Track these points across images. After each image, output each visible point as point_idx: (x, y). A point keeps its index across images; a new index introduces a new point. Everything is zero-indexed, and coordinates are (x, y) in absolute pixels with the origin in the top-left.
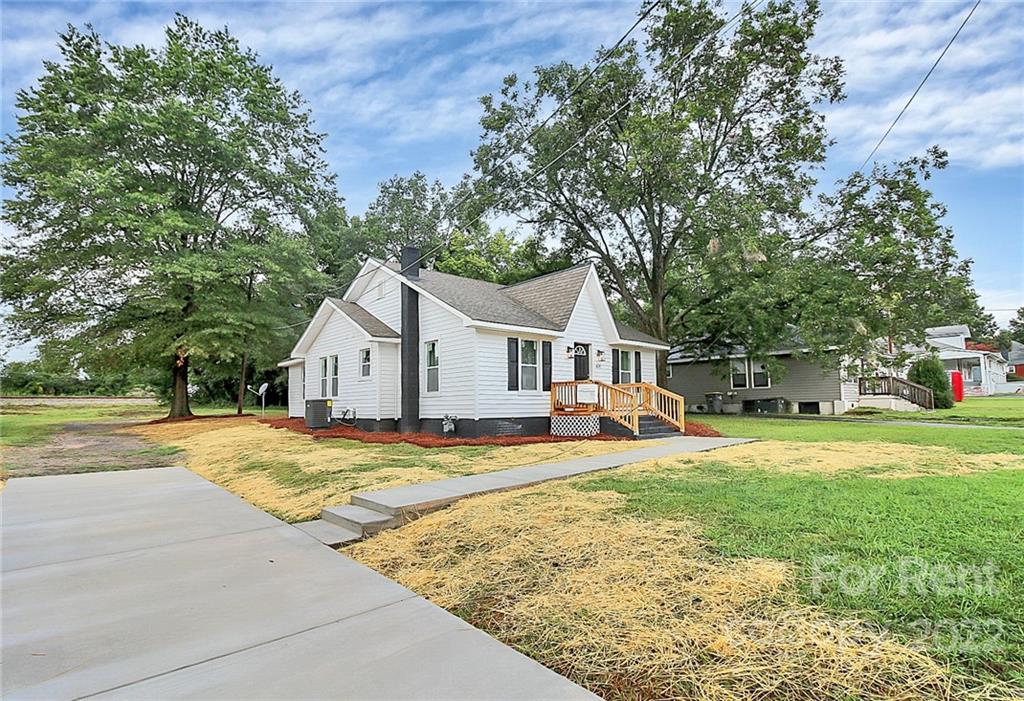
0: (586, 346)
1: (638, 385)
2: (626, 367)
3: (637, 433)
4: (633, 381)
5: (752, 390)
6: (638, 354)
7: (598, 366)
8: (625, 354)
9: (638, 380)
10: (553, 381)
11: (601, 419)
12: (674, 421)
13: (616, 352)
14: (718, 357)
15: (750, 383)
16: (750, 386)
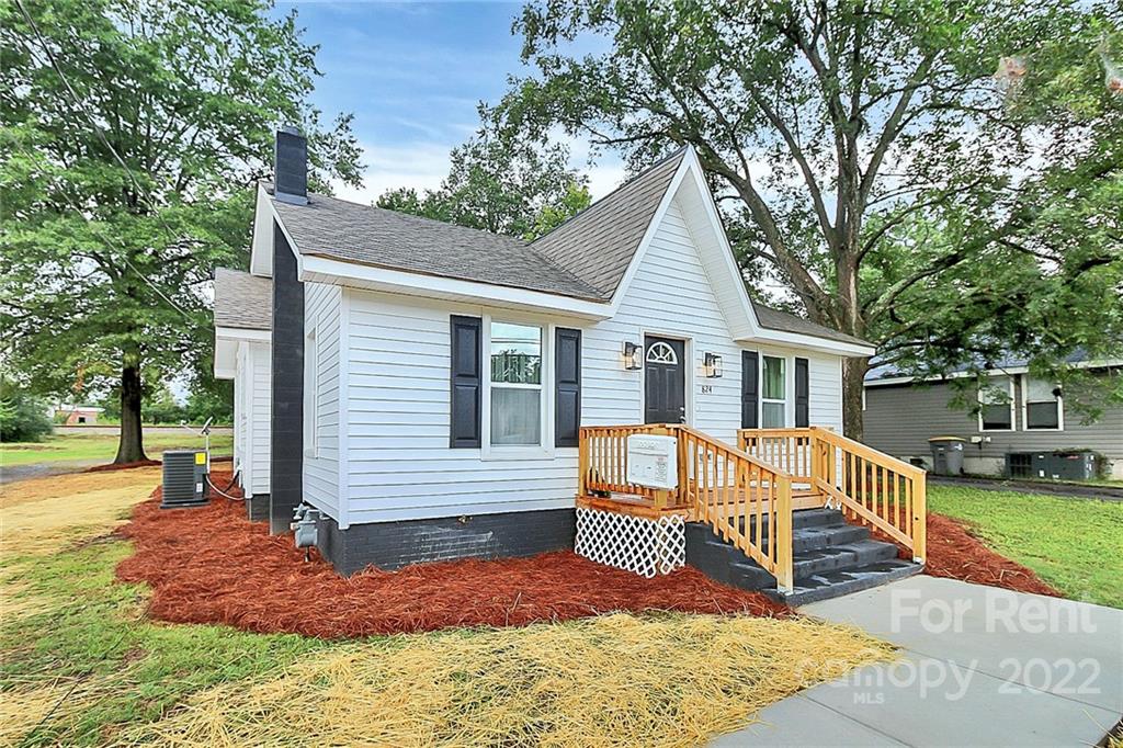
0: (679, 344)
1: (803, 432)
2: (774, 390)
3: (786, 586)
4: (790, 421)
5: (1022, 436)
6: (802, 365)
7: (706, 389)
8: (774, 364)
9: (802, 419)
10: (584, 424)
11: (690, 528)
12: (893, 531)
13: (750, 358)
14: (964, 375)
15: (1019, 421)
16: (1019, 424)
